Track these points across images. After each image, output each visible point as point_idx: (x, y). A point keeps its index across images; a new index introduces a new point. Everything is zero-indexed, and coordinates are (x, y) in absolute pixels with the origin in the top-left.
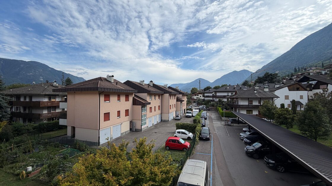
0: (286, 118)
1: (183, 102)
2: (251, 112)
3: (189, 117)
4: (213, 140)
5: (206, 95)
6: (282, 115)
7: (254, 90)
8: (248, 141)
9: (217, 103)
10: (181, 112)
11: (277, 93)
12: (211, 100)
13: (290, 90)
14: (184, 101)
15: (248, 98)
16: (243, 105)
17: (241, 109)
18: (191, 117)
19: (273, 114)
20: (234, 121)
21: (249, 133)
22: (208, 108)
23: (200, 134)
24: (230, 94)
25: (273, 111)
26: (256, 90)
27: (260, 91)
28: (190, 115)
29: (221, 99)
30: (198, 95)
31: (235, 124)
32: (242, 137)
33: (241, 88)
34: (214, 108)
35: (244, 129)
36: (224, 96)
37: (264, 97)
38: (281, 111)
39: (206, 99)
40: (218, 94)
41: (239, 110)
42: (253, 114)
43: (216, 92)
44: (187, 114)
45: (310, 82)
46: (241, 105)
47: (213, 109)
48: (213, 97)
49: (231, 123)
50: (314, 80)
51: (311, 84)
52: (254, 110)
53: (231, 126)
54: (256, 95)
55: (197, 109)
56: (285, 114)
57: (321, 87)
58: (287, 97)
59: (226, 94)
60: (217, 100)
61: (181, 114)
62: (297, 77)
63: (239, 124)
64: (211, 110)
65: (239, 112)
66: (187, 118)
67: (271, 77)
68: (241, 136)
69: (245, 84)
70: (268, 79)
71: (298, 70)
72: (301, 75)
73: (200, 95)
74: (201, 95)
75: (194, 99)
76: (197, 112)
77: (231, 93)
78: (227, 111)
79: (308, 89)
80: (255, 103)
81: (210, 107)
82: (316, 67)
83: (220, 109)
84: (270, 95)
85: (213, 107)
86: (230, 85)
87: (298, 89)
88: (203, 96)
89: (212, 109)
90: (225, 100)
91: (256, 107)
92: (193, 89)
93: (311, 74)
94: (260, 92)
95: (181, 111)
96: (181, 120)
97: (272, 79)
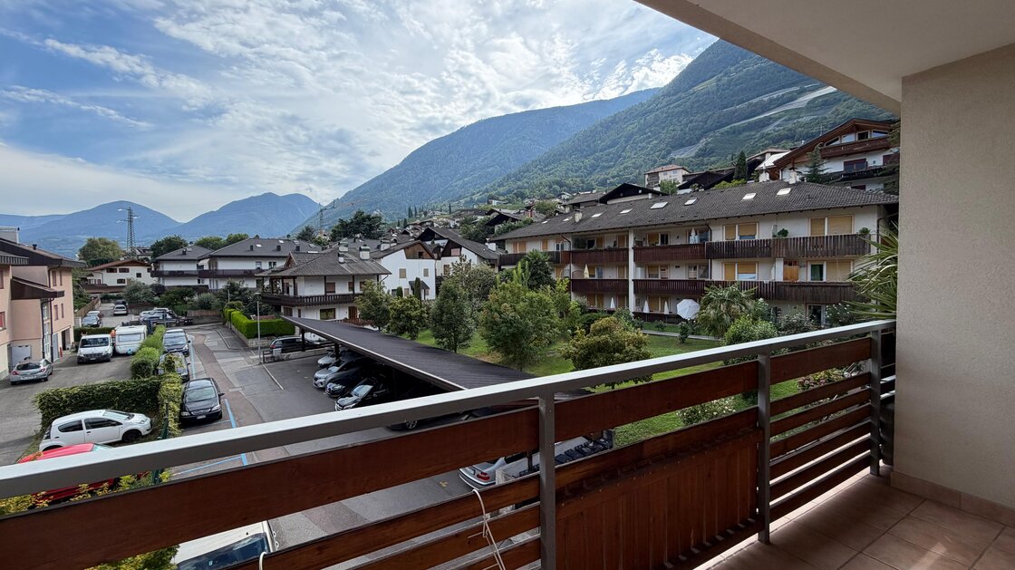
0: (409, 318)
1: (56, 301)
2: (331, 315)
3: (102, 359)
4: (234, 415)
5: (167, 268)
6: (403, 312)
7: (339, 255)
8: (339, 387)
9: (222, 296)
10: (48, 344)
11: (386, 262)
12: (195, 288)
13: (408, 257)
14: (62, 294)
15: (325, 276)
16: (312, 297)
17: (307, 309)
18: (108, 361)
19: (386, 311)
20: (290, 346)
21: (336, 369)
22: (185, 314)
23: (183, 407)
24: (265, 266)
25: (384, 305)
26: (343, 256)
27: (351, 257)
28: (108, 349)
29: (238, 282)
30: (126, 271)
31: (292, 355)
32: (321, 383)
33: (298, 248)
34: (210, 313)
35: (321, 362)
36: (245, 271)
37: (362, 272)
38: (401, 303)
39: (168, 283)
40: (223, 266)
41: (299, 311)
42: (338, 318)
43: (213, 259)
44: (83, 351)
45: (436, 242)
46: (307, 297)
47: (206, 320)
48: (202, 274)
49: (283, 351)
50: (442, 238)
51: (439, 247)
52: (339, 307)
53: (283, 360)
54: (343, 268)
55: (138, 323)
56: (408, 309)
57: (454, 251)
58: (403, 274)
59: (251, 266)
60: (222, 285)
61: (48, 356)
62: (415, 229)
63: (303, 350)
64: (196, 321)
65: (300, 316)
66: (85, 368)
67: (368, 223)
68: (319, 381)
69: (306, 235)
70: (362, 228)
71: (414, 213)
72: (421, 224)
73: (134, 270)
74: (143, 270)
75: (105, 287)
76: (138, 337)
77: (270, 263)
78: (265, 319)
79: (436, 255)
80: (342, 289)
81: (192, 313)
82: (441, 211)
83: (236, 313)
84: (371, 268)
85: (204, 313)
86: (257, 236)
87: (420, 256)
88: (155, 274)
89: (202, 317)
90: (252, 285)
91: (344, 300)
92: (92, 244)
93: (435, 225)
94: (351, 261)
95: (48, 339)
96: (52, 380)
97: (371, 228)
